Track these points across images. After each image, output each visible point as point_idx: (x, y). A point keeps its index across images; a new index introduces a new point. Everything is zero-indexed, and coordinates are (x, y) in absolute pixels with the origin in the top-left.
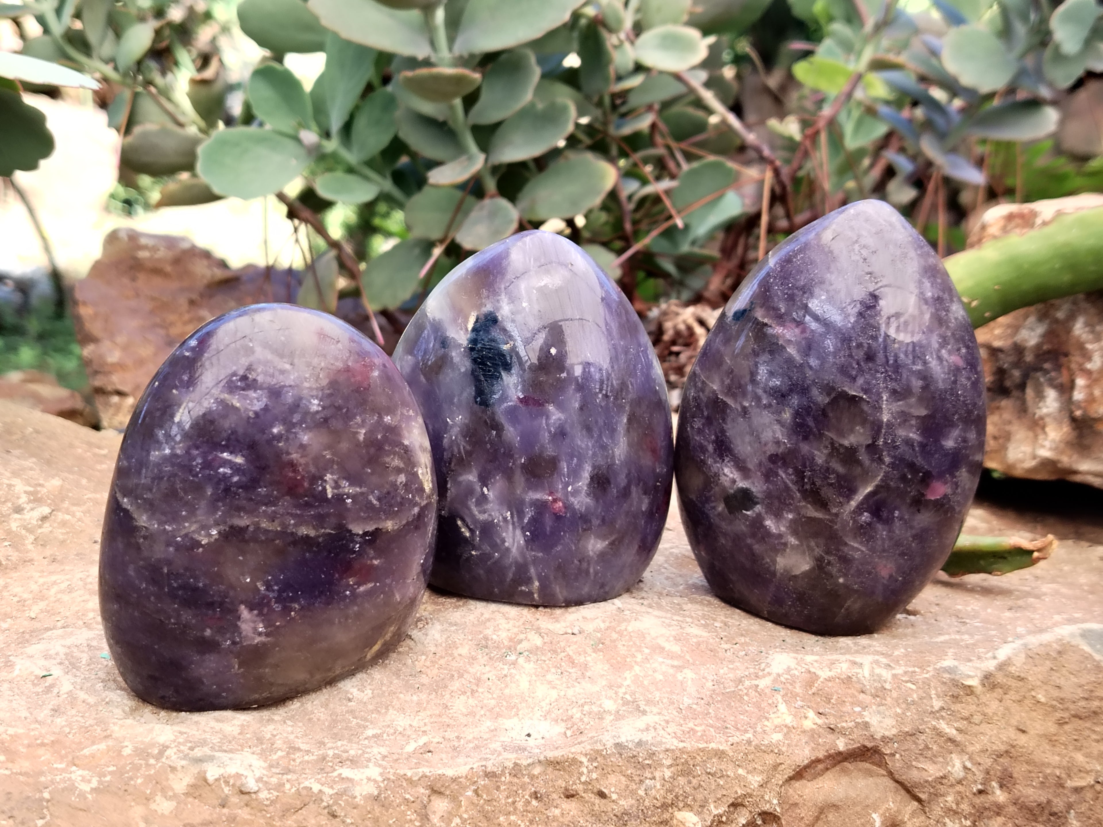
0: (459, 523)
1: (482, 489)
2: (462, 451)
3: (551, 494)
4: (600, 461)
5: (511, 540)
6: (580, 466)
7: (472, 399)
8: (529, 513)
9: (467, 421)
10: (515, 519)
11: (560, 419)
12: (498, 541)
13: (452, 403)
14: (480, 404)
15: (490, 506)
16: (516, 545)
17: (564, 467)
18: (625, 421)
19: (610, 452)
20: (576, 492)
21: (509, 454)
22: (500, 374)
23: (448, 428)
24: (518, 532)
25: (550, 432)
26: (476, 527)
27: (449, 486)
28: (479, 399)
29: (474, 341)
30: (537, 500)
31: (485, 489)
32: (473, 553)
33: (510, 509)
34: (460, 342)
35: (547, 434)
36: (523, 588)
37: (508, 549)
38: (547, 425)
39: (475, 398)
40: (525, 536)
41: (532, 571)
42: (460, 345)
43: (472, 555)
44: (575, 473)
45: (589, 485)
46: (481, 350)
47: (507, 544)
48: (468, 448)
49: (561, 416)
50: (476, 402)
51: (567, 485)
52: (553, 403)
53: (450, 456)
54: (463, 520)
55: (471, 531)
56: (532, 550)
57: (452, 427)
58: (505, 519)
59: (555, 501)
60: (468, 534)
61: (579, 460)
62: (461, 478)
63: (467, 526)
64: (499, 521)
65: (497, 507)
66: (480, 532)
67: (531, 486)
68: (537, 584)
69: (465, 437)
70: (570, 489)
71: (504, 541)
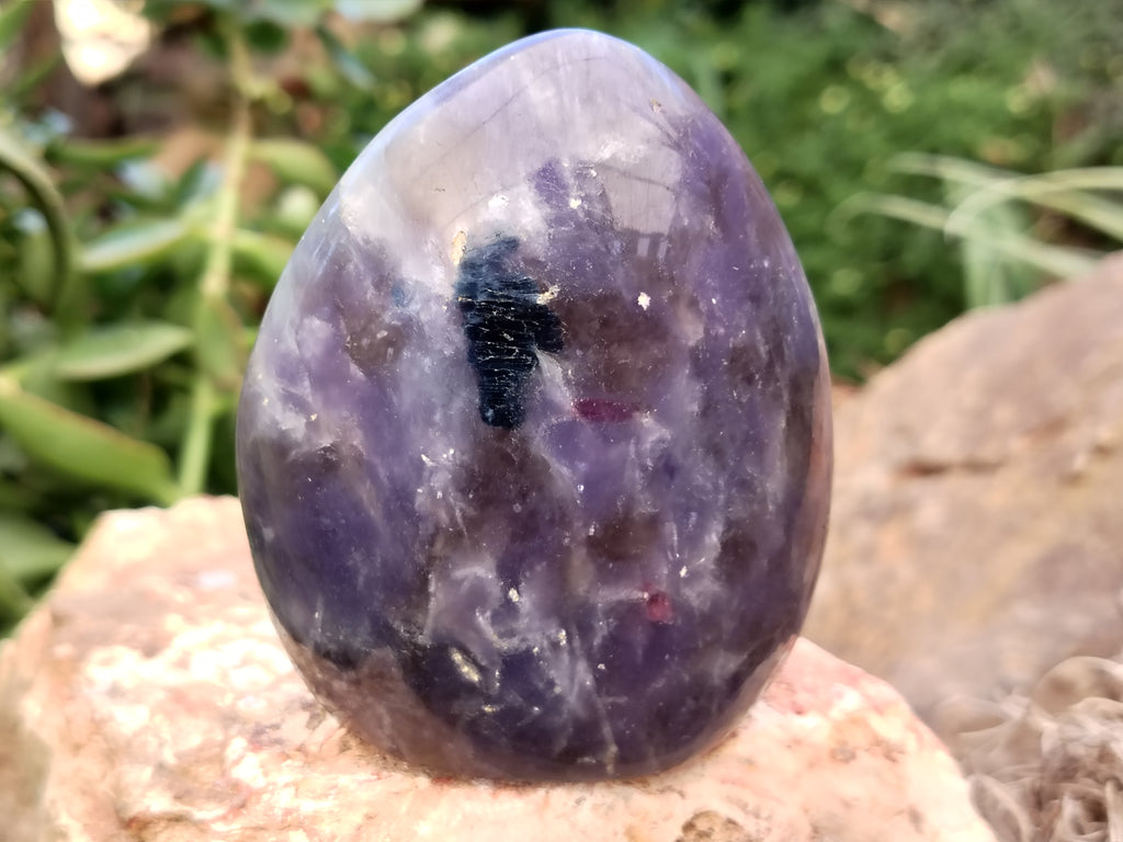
0: (457, 657)
1: (506, 593)
2: (460, 520)
3: (645, 588)
4: (739, 511)
5: (566, 682)
6: (701, 527)
7: (475, 413)
8: (602, 628)
9: (465, 458)
10: (577, 643)
11: (662, 440)
12: (541, 685)
13: (429, 423)
14: (495, 422)
15: (522, 624)
16: (576, 688)
17: (671, 531)
18: (783, 424)
19: (759, 490)
20: (694, 576)
21: (561, 520)
22: (535, 358)
23: (426, 474)
24: (582, 667)
25: (644, 468)
26: (493, 663)
27: (432, 589)
28: (490, 413)
29: (469, 289)
30: (620, 603)
31: (513, 594)
32: (488, 709)
33: (564, 624)
34: (438, 290)
35: (638, 474)
36: (587, 759)
37: (559, 699)
38: (638, 453)
39: (482, 410)
40: (595, 671)
41: (607, 730)
42: (439, 297)
43: (484, 714)
44: (692, 541)
45: (720, 561)
46: (488, 308)
47: (558, 690)
48: (471, 512)
49: (666, 433)
50: (485, 419)
51: (677, 566)
52: (649, 408)
53: (431, 530)
54: (464, 651)
55: (481, 670)
56: (608, 694)
57: (433, 471)
58: (555, 645)
59: (654, 600)
60: (475, 677)
61: (701, 514)
62: (459, 574)
63: (474, 662)
64: (542, 649)
65: (537, 624)
66: (501, 672)
67: (605, 577)
68: (613, 749)
69: (463, 491)
70: (683, 572)
71: (551, 684)
